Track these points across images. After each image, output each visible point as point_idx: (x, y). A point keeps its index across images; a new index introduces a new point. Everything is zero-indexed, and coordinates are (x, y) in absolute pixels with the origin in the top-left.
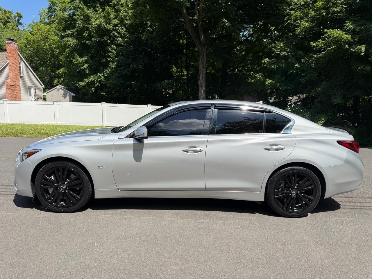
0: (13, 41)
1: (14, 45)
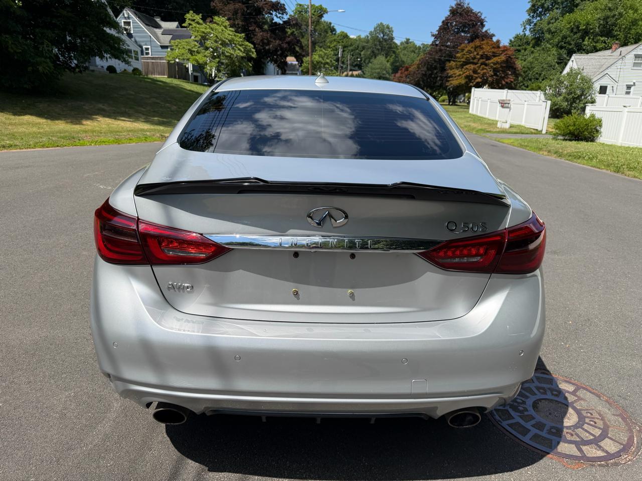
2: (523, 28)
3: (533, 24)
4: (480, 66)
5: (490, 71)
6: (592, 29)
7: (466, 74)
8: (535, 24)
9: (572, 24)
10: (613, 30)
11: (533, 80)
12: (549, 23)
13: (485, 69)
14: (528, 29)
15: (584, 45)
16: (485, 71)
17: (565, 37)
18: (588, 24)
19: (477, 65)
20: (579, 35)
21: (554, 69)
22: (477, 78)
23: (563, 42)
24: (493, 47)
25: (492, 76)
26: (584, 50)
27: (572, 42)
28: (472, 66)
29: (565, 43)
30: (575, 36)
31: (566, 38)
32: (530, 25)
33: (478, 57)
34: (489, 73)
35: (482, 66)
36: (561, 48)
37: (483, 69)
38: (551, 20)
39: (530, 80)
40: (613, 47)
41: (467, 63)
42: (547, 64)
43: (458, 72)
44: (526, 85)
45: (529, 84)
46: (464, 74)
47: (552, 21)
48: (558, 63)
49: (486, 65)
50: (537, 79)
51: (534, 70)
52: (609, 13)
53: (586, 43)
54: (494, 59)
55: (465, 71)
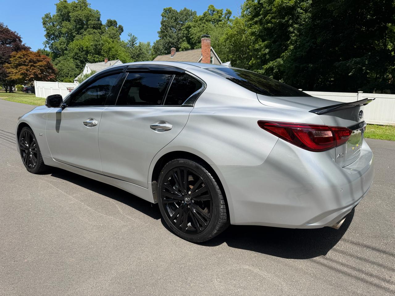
0: (207, 38)
1: (207, 41)
2: (45, 46)
3: (50, 44)
4: (31, 67)
5: (38, 70)
6: (90, 50)
7: (21, 72)
8: (52, 44)
9: (79, 46)
10: (100, 52)
11: (65, 77)
12: (60, 44)
13: (34, 69)
14: (48, 47)
15: (88, 59)
16: (35, 70)
17: (76, 54)
18: (87, 47)
19: (28, 67)
20: (84, 53)
21: (75, 71)
22: (30, 74)
23: (76, 56)
24: (36, 56)
25: (40, 74)
26: (89, 61)
27: (82, 57)
28: (25, 67)
29: (77, 57)
30: (82, 53)
31: (78, 54)
32: (49, 45)
33: (28, 61)
34: (38, 72)
35: (32, 67)
36: (76, 59)
37: (33, 69)
38: (61, 42)
39: (63, 77)
40: (105, 61)
41: (20, 65)
42: (71, 67)
43: (14, 71)
44: (61, 80)
45: (63, 79)
46: (20, 72)
47: (62, 44)
48: (77, 68)
49: (34, 67)
50: (67, 76)
51: (64, 71)
52: (96, 43)
53: (89, 57)
54: (39, 63)
55: (20, 70)
